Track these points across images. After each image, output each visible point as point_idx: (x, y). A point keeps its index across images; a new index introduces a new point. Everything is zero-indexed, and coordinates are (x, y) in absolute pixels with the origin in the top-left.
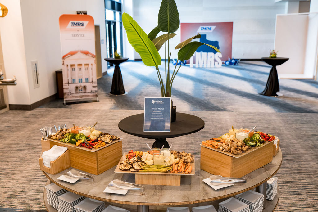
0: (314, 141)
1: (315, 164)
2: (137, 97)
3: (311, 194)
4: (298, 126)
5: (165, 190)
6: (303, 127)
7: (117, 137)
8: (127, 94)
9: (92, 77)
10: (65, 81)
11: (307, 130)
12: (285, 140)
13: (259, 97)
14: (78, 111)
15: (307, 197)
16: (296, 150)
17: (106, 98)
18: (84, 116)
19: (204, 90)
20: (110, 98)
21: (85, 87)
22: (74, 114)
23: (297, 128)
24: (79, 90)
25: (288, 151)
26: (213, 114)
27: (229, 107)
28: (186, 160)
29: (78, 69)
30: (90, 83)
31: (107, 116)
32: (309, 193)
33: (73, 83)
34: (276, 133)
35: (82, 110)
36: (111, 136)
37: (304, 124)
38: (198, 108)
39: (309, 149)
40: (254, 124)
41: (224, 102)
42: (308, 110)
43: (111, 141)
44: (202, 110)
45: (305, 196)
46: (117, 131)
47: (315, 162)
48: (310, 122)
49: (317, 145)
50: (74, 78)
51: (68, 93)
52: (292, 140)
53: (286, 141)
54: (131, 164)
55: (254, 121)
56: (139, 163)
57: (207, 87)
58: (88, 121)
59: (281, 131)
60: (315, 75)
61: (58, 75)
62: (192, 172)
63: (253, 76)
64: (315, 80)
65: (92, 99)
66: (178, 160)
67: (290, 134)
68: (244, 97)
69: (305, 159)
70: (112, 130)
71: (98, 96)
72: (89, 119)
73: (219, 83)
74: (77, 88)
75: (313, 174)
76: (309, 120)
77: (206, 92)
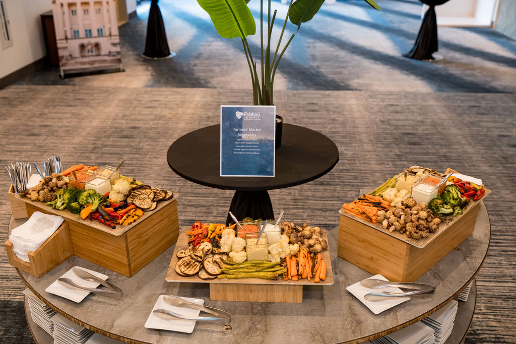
0: (503, 148)
1: (508, 194)
2: (192, 62)
3: (508, 253)
4: (474, 118)
5: (272, 316)
6: (482, 121)
7: (166, 193)
8: (174, 57)
9: (109, 26)
10: (59, 34)
11: (489, 126)
12: (454, 147)
13: (402, 61)
14: (88, 91)
15: (501, 260)
16: (474, 166)
17: (138, 65)
18: (98, 101)
19: (309, 47)
20: (145, 65)
21: (97, 45)
22: (81, 97)
23: (472, 123)
24: (87, 52)
25: (462, 168)
26: (329, 95)
27: (354, 83)
28: (312, 246)
29: (83, 11)
30: (106, 38)
31: (140, 101)
32: (503, 251)
33: (75, 38)
34: (437, 133)
35: (94, 90)
36: (155, 193)
37: (482, 114)
38: (301, 83)
39: (496, 163)
40: (398, 115)
41: (345, 72)
42: (487, 87)
43: (155, 204)
44: (309, 87)
45: (497, 258)
46: (159, 133)
47: (508, 189)
48: (493, 111)
49: (508, 156)
50: (75, 28)
51: (67, 56)
52: (466, 147)
53: (456, 149)
54: (199, 259)
55: (399, 109)
56: (217, 257)
57: (313, 43)
58: (106, 110)
59: (445, 129)
60: (494, 20)
61: (46, 23)
62: (328, 279)
63: (391, 22)
64: (494, 29)
65: (112, 66)
66: (295, 247)
67: (461, 135)
68: (378, 62)
69: (492, 184)
70: (151, 128)
71: (122, 60)
72: (107, 106)
73: (334, 34)
74: (82, 47)
75: (507, 213)
76: (491, 107)
77: (311, 51)
